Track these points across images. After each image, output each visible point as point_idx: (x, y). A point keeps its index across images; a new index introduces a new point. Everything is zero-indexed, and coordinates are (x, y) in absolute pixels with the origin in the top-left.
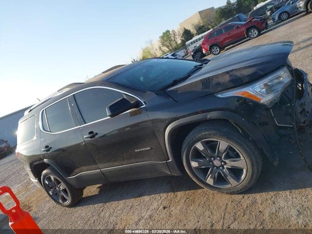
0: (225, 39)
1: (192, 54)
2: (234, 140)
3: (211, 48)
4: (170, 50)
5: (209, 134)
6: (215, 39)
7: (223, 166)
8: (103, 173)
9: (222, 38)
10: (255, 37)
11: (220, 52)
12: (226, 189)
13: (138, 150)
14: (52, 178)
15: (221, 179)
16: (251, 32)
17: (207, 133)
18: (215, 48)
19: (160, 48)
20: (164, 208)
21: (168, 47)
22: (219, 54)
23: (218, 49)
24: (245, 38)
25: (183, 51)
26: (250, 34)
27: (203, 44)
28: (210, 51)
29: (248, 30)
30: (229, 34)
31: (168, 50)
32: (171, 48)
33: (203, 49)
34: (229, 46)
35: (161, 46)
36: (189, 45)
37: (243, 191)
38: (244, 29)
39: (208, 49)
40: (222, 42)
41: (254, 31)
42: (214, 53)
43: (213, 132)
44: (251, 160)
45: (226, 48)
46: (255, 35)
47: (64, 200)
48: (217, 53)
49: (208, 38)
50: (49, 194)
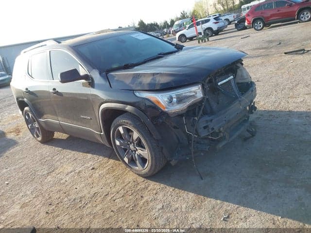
0: (272, 16)
1: (236, 22)
2: (142, 134)
3: (255, 21)
4: (224, 10)
5: (127, 123)
6: (262, 13)
7: (135, 151)
8: (61, 125)
9: (268, 14)
10: (306, 22)
11: (262, 28)
12: (135, 170)
13: (83, 117)
14: (30, 115)
15: (132, 161)
16: (304, 14)
17: (126, 121)
18: (259, 23)
19: (215, 5)
20: (93, 169)
21: (223, 6)
22: (261, 30)
23: (262, 25)
24: (295, 20)
25: (233, 15)
26: (302, 16)
27: (248, 15)
28: (253, 25)
29: (301, 11)
30: (278, 11)
31: (222, 9)
32: (226, 7)
33: (246, 21)
34: (275, 23)
35: (217, 3)
36: (245, 9)
37: (145, 176)
38: (296, 9)
39: (251, 22)
40: (268, 18)
41: (307, 13)
42: (256, 28)
43: (129, 122)
44: (151, 154)
45: (272, 25)
46: (307, 19)
47: (38, 136)
48: (259, 28)
49: (255, 10)
50: (28, 127)
